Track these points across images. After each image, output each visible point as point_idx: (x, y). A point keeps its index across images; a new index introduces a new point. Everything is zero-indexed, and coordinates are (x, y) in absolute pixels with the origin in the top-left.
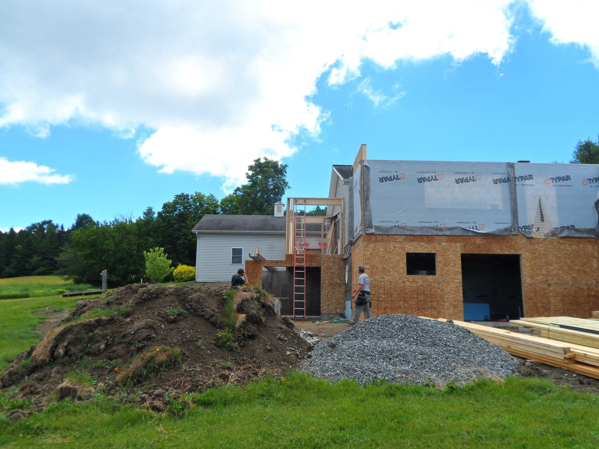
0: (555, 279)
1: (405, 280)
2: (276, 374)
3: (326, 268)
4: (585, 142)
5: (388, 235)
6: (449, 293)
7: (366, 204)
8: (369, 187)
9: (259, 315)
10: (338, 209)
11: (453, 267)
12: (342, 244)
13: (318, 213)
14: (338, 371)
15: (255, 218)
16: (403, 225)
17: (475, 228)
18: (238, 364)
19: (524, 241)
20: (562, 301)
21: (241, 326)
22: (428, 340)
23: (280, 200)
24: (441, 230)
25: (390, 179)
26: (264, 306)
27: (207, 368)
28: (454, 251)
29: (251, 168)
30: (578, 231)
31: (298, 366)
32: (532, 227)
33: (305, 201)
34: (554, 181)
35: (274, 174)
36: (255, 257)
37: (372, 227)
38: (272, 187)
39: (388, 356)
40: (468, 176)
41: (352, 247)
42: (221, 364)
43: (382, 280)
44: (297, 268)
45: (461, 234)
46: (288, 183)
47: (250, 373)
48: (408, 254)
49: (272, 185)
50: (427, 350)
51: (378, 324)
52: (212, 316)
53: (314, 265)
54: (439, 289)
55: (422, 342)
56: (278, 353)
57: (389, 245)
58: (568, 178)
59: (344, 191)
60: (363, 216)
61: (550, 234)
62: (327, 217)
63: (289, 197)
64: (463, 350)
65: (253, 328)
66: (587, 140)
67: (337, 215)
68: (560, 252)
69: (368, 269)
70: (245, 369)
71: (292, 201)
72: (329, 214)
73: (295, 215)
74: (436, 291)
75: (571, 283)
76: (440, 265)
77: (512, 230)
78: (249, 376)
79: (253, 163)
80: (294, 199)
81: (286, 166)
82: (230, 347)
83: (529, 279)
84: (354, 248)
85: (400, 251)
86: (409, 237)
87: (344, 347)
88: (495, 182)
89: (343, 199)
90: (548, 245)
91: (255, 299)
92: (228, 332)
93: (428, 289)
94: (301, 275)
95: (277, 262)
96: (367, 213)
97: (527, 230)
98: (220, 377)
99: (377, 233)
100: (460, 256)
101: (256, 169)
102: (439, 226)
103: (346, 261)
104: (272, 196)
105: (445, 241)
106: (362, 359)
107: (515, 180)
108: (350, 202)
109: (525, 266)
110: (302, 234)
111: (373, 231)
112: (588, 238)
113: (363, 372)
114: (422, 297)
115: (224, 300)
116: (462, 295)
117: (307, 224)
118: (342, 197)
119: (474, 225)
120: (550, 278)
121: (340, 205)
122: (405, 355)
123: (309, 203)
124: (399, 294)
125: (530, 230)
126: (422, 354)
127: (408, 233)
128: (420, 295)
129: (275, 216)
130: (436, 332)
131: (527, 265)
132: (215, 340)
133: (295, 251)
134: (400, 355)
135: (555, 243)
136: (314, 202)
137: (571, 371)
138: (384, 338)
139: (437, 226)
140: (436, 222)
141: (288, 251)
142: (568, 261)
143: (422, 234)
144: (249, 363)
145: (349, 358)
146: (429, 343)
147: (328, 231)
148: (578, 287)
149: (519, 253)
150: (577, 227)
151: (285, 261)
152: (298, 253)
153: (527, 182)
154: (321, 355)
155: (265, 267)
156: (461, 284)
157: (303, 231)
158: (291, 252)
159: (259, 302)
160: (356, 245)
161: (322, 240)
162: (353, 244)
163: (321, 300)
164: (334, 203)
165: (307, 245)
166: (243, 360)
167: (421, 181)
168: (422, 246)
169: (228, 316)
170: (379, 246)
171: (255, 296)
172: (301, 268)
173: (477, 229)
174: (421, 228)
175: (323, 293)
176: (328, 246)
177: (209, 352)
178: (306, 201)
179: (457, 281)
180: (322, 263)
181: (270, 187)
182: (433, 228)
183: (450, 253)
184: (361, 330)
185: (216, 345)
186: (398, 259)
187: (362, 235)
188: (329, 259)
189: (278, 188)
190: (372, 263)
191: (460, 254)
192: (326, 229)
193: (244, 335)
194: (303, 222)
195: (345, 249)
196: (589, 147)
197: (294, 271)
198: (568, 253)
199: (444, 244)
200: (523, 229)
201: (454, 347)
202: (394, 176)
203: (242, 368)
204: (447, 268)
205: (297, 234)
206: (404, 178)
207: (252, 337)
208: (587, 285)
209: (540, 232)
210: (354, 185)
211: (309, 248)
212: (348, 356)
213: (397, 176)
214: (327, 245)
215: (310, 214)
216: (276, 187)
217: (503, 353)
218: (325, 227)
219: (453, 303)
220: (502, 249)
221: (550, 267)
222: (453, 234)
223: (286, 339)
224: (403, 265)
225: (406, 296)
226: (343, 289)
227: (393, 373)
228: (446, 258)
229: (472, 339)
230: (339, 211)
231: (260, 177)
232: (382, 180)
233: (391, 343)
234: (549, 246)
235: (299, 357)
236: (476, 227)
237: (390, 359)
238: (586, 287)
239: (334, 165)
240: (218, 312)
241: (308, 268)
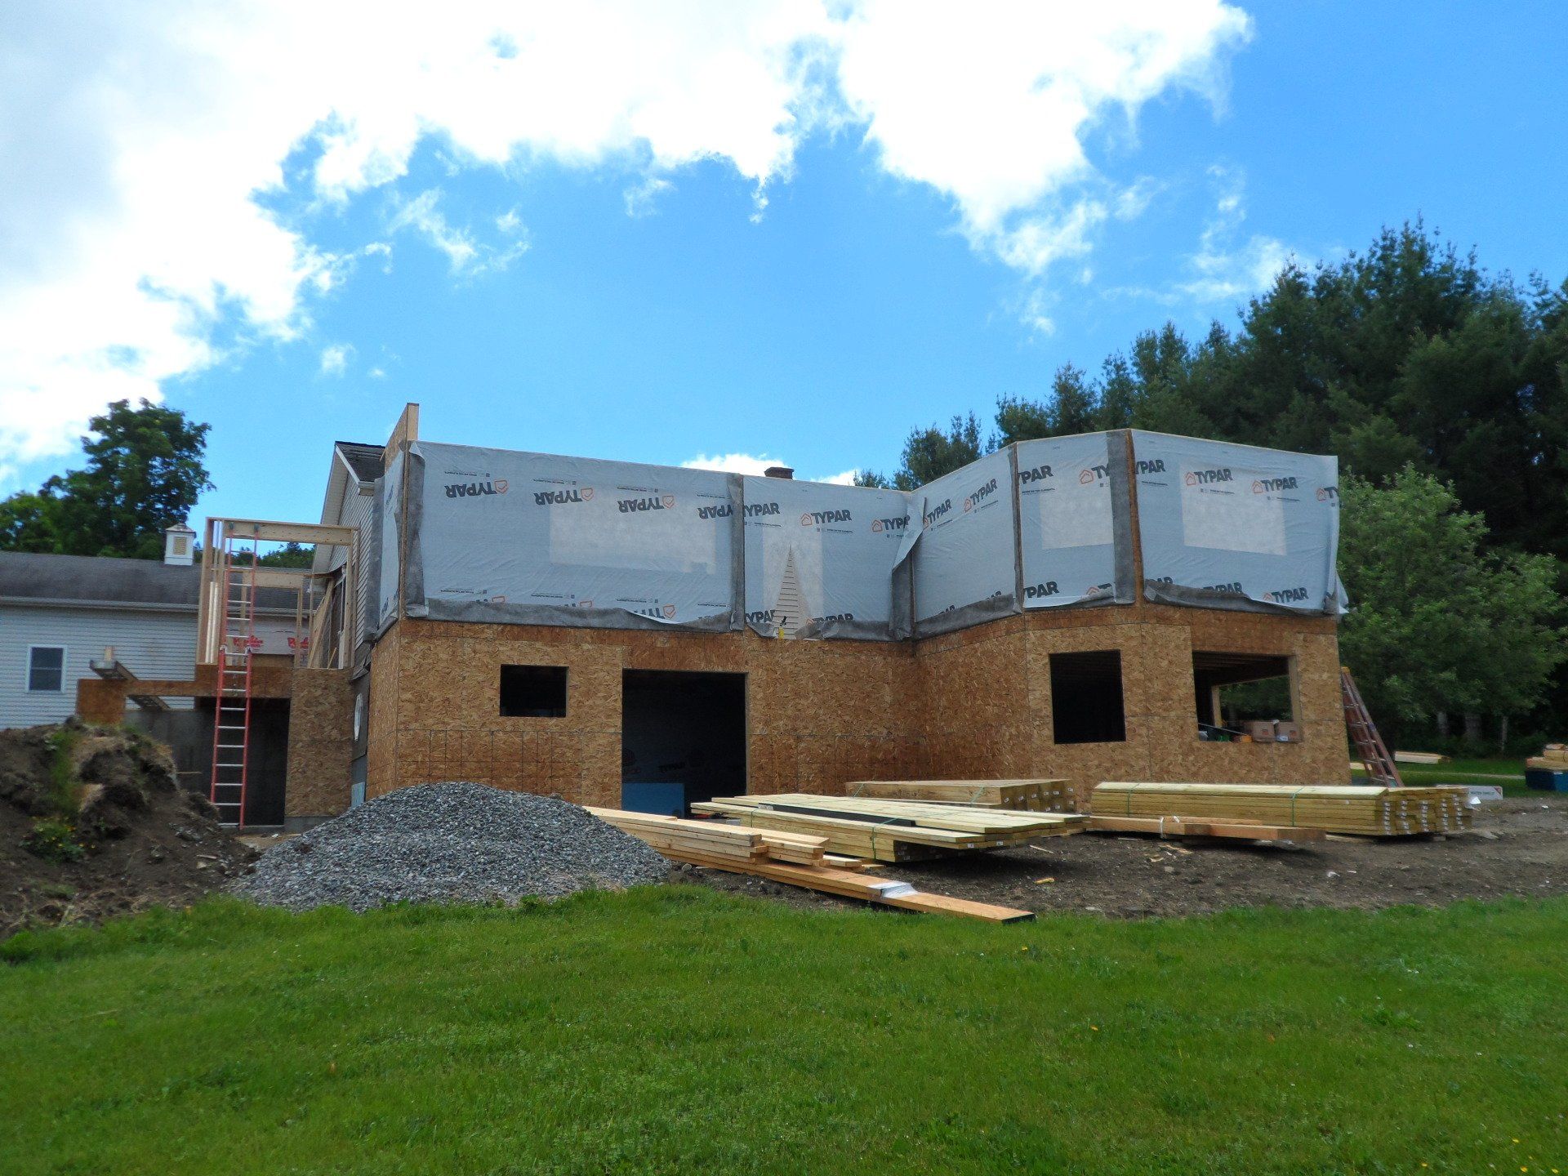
0: (811, 726)
1: (494, 728)
2: (172, 906)
3: (303, 701)
4: (927, 432)
5: (461, 622)
6: (592, 757)
7: (411, 548)
8: (419, 507)
9: (135, 786)
10: (345, 555)
11: (606, 698)
12: (350, 644)
13: (293, 558)
14: (311, 894)
15: (104, 567)
16: (496, 601)
17: (655, 613)
18: (83, 887)
19: (755, 644)
20: (822, 771)
21: (92, 810)
22: (504, 828)
23: (184, 518)
24: (581, 614)
25: (472, 491)
26: (146, 767)
27: (11, 896)
28: (607, 663)
29: (98, 424)
30: (858, 626)
31: (224, 890)
32: (773, 616)
33: (256, 530)
34: (820, 519)
35: (169, 446)
36: (108, 670)
37: (422, 603)
38: (161, 482)
39: (419, 860)
40: (646, 496)
41: (374, 651)
42: (44, 887)
43: (440, 727)
44: (226, 701)
45: (625, 626)
46: (208, 473)
47: (112, 904)
48: (506, 669)
49: (161, 476)
50: (498, 846)
51: (406, 804)
52: (20, 788)
53: (274, 693)
54: (570, 748)
55: (490, 834)
56: (179, 864)
57: (462, 646)
58: (845, 516)
59: (359, 510)
60: (403, 574)
61: (807, 633)
62: (313, 572)
63: (212, 516)
64: (568, 845)
65: (118, 815)
66: (929, 430)
67: (340, 568)
68: (823, 671)
69: (410, 701)
70: (100, 897)
71: (218, 527)
72: (321, 563)
73: (226, 563)
74: (563, 754)
75: (840, 734)
76: (576, 694)
77: (732, 620)
78: (111, 911)
79: (105, 412)
80: (227, 522)
81: (204, 428)
82: (64, 853)
83: (761, 726)
84: (377, 651)
85: (486, 660)
86: (508, 628)
87: (330, 849)
88: (703, 514)
89: (358, 529)
90: (800, 653)
91: (127, 752)
92: (60, 822)
93: (547, 748)
94: (237, 718)
95: (170, 685)
96: (413, 569)
97: (762, 621)
98: (42, 912)
99: (435, 616)
100: (621, 674)
101: (114, 427)
102: (577, 605)
103: (358, 683)
104: (159, 506)
105: (590, 640)
106: (365, 869)
107: (744, 511)
108: (374, 539)
109: (755, 698)
110: (243, 613)
111: (425, 611)
112: (877, 641)
113: (365, 892)
114: (532, 768)
115: (49, 754)
116: (620, 762)
117: (258, 588)
118: (354, 524)
119: (654, 607)
120: (800, 724)
121: (348, 545)
122: (453, 858)
123: (266, 536)
124: (479, 762)
125: (768, 622)
126: (487, 853)
127: (507, 619)
128: (529, 763)
129: (168, 561)
130: (522, 814)
131: (758, 697)
132: (27, 839)
133: (221, 656)
134: (443, 857)
135: (815, 651)
136: (279, 533)
137: (758, 876)
138: (416, 828)
139: (574, 605)
140: (573, 597)
141: (203, 657)
142: (837, 689)
143: (540, 623)
144: (110, 885)
145: (337, 869)
146: (505, 834)
147: (315, 607)
148: (853, 744)
149: (743, 670)
150: (856, 618)
151: (194, 683)
152: (229, 663)
153: (768, 518)
154: (277, 867)
155: (135, 698)
156: (620, 737)
157: (248, 605)
158: (210, 658)
159: (134, 759)
160: (382, 644)
161: (297, 632)
162: (377, 641)
163: (288, 783)
164: (334, 538)
165: (256, 642)
166: (97, 880)
167: (543, 501)
168: (538, 650)
169: (60, 789)
170: (439, 648)
171: (127, 745)
172: (238, 701)
173: (659, 616)
174: (539, 609)
175: (294, 764)
176: (314, 648)
177: (13, 864)
178: (258, 529)
179: (612, 730)
180: (294, 688)
181: (155, 481)
182: (565, 610)
183: (599, 667)
184: (370, 816)
185: (31, 850)
186: (480, 679)
187: (397, 619)
188: (314, 678)
189: (180, 485)
190: (418, 688)
191: (621, 669)
192: (311, 602)
193: (97, 828)
194: (247, 583)
195: (356, 655)
196: (933, 444)
197: (217, 708)
198: (838, 672)
199: (586, 646)
200: (755, 620)
201: (551, 840)
202: (481, 484)
203: (93, 895)
204: (590, 702)
205: (230, 615)
206: (504, 490)
207: (117, 834)
208: (869, 738)
209: (786, 626)
210: (386, 498)
211: (263, 650)
212: (336, 865)
213: (489, 484)
214: (312, 643)
215: (270, 562)
216: (173, 481)
217: (645, 851)
218: (306, 597)
219: (600, 780)
220: (709, 662)
221: (802, 702)
222: (609, 625)
223: (197, 836)
224: (493, 692)
225: (496, 764)
226: (347, 755)
227: (425, 889)
228: (590, 679)
229: (593, 827)
230: (347, 559)
231: (124, 451)
232: (452, 491)
233: (430, 838)
234: (801, 657)
235: (227, 873)
236: (657, 610)
237: (424, 866)
238: (867, 744)
239: (338, 443)
240: (35, 780)
241: (256, 703)
